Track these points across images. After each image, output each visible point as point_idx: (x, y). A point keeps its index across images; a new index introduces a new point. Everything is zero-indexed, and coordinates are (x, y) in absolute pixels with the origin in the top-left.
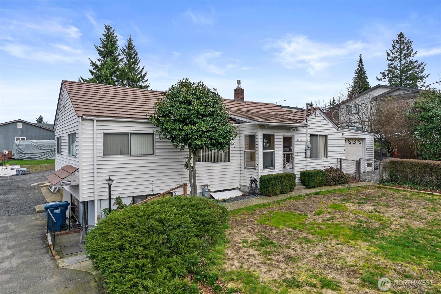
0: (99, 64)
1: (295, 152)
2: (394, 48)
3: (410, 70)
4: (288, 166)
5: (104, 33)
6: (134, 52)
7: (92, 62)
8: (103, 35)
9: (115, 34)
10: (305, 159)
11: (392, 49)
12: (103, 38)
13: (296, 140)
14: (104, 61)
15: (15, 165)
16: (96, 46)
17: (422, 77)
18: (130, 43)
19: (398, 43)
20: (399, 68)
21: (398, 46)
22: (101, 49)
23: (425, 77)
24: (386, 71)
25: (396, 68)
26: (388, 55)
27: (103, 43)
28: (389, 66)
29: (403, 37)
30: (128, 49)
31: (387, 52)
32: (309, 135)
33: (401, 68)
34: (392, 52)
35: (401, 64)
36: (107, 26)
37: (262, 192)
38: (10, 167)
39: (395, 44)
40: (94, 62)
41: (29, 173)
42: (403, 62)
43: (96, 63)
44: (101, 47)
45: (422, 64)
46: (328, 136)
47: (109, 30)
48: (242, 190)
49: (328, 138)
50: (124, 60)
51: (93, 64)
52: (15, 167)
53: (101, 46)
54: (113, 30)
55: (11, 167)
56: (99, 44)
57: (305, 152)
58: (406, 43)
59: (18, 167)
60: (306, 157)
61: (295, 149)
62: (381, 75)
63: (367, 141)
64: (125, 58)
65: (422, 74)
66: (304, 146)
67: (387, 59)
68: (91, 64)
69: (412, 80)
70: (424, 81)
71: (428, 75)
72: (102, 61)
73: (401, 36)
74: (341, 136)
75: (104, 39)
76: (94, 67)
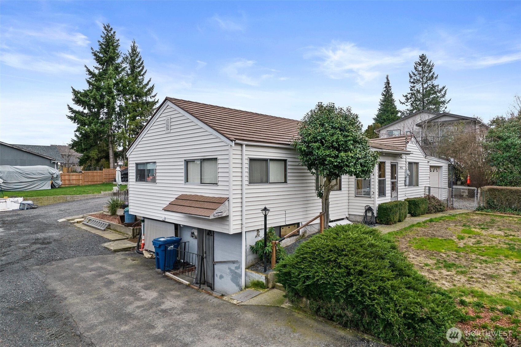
0: (97, 72)
1: (398, 180)
2: (416, 70)
3: (433, 94)
4: (394, 194)
5: (103, 35)
6: (140, 60)
7: (89, 70)
8: (102, 36)
9: (117, 38)
10: (404, 187)
11: (414, 71)
12: (102, 40)
13: (399, 168)
14: (102, 69)
15: (15, 197)
16: (93, 50)
17: (443, 102)
18: (134, 49)
19: (420, 65)
20: (421, 91)
21: (420, 68)
22: (98, 54)
23: (446, 102)
24: (409, 94)
25: (418, 91)
26: (411, 77)
27: (102, 47)
28: (411, 89)
29: (425, 59)
30: (131, 57)
31: (409, 74)
32: (407, 163)
33: (423, 91)
34: (414, 74)
35: (423, 87)
36: (106, 26)
37: (381, 221)
38: (9, 200)
39: (417, 66)
40: (92, 70)
41: (36, 207)
42: (425, 86)
43: (94, 71)
44: (98, 52)
45: (444, 88)
46: (420, 164)
47: (108, 31)
48: (351, 220)
49: (420, 166)
50: (127, 69)
51: (90, 73)
52: (16, 199)
53: (98, 50)
54: (114, 33)
55: (12, 199)
56: (97, 48)
57: (405, 180)
58: (428, 65)
59: (20, 200)
60: (405, 186)
61: (398, 177)
62: (404, 98)
63: (444, 169)
64: (128, 67)
65: (443, 99)
66: (404, 174)
67: (410, 81)
68: (88, 73)
69: (434, 105)
70: (445, 107)
71: (449, 100)
72: (100, 69)
73: (423, 57)
74: (427, 164)
75: (102, 42)
76: (90, 76)
